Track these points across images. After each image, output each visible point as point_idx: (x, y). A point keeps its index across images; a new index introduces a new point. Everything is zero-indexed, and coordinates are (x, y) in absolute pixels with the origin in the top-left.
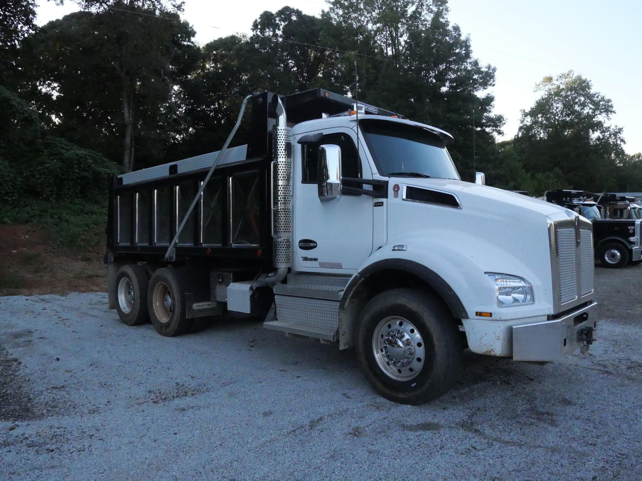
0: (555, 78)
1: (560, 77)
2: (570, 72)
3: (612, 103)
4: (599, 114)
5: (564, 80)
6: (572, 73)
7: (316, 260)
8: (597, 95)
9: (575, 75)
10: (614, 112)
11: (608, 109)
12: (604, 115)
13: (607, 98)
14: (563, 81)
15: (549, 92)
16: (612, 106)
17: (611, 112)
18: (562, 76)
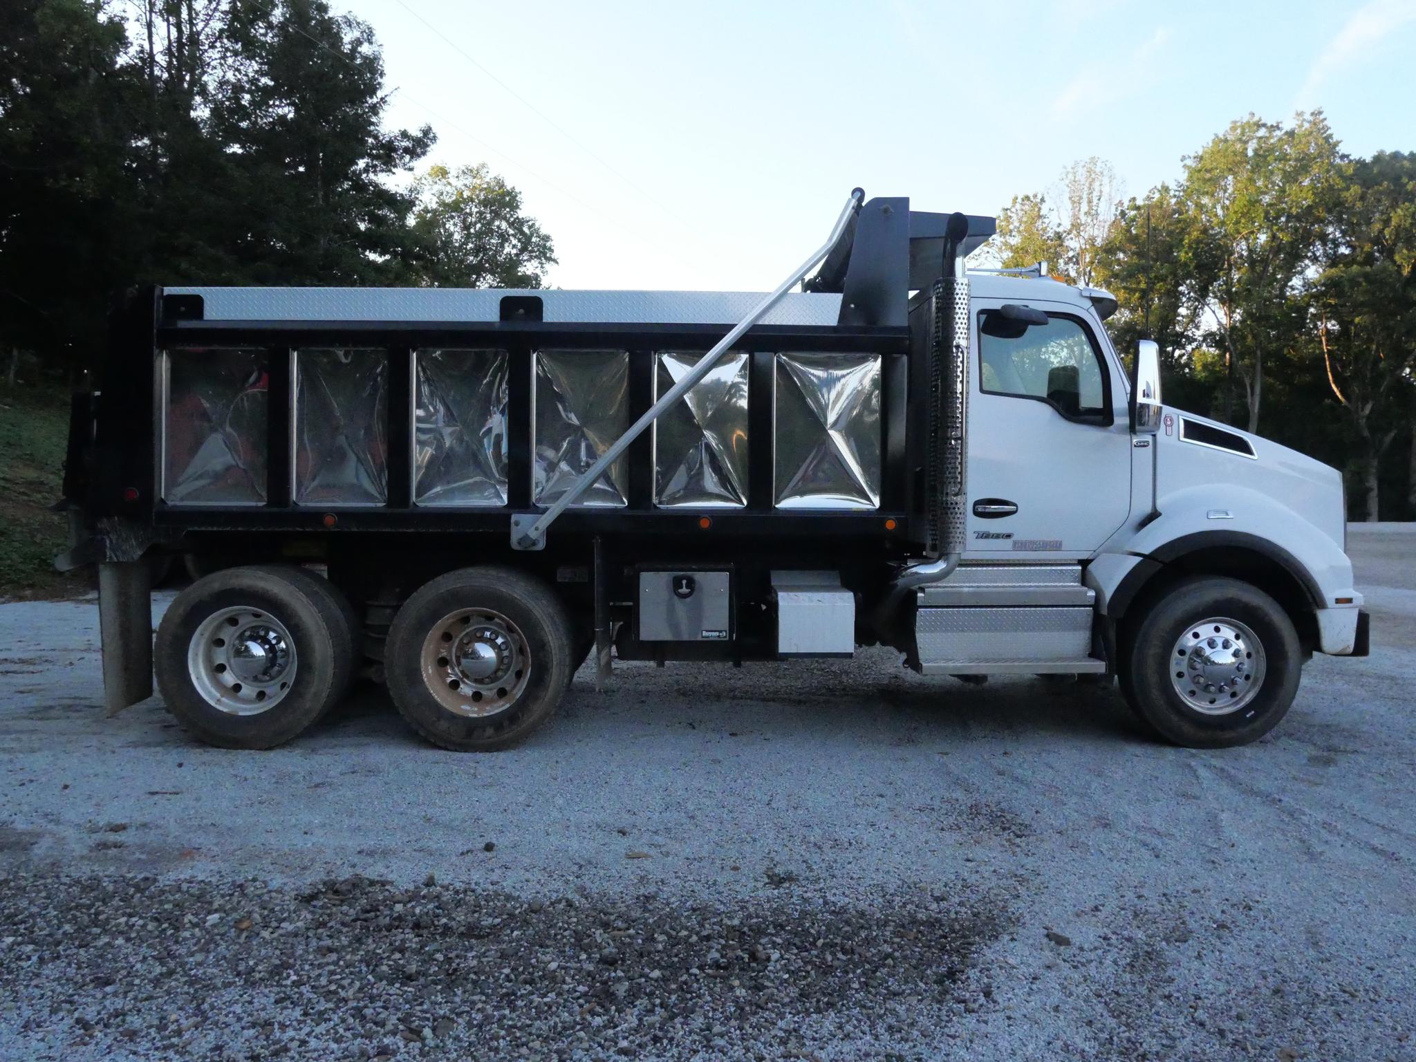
0: (453, 173)
1: (464, 172)
2: (483, 166)
3: (552, 243)
4: (528, 260)
5: (470, 179)
6: (485, 170)
7: (1009, 536)
8: (530, 223)
9: (491, 175)
10: (555, 261)
11: (544, 252)
12: (535, 263)
13: (543, 231)
14: (469, 181)
15: (438, 198)
16: (551, 250)
17: (549, 259)
18: (469, 171)
